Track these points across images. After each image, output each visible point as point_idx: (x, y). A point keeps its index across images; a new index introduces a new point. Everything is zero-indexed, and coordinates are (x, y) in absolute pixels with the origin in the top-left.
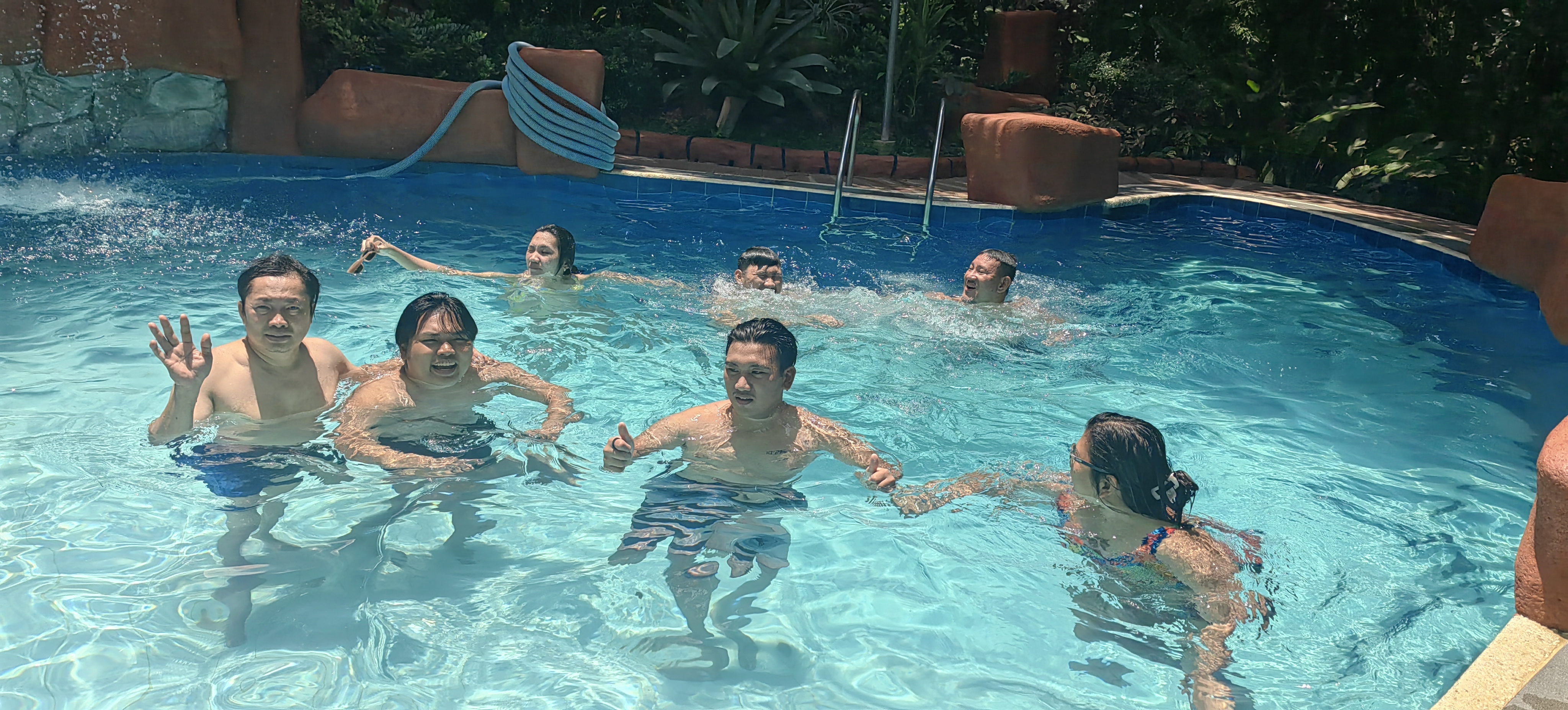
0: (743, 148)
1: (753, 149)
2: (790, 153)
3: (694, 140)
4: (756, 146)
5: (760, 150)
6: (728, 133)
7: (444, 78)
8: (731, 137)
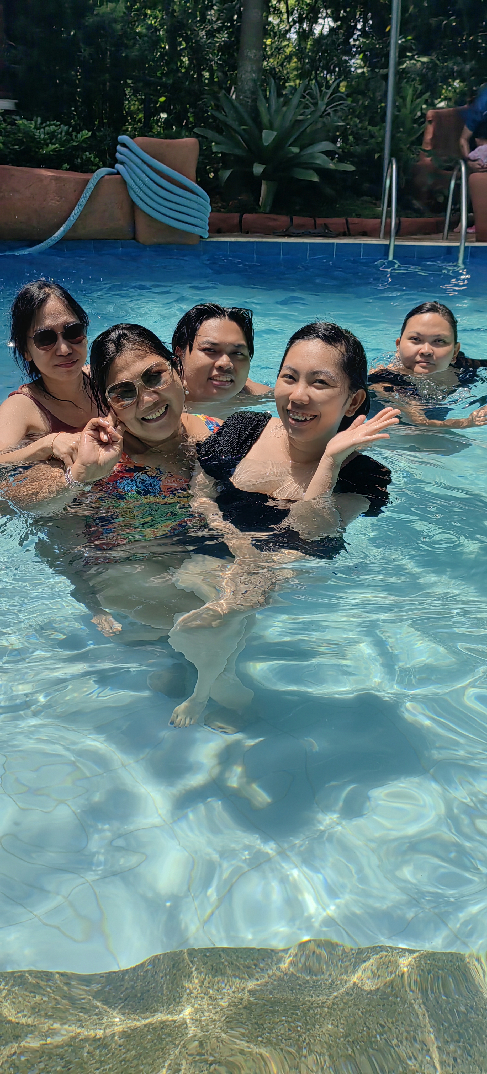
0: (283, 219)
1: (291, 219)
2: (320, 221)
3: (244, 217)
4: (294, 217)
5: (297, 220)
6: (268, 209)
7: (67, 170)
8: (271, 212)
